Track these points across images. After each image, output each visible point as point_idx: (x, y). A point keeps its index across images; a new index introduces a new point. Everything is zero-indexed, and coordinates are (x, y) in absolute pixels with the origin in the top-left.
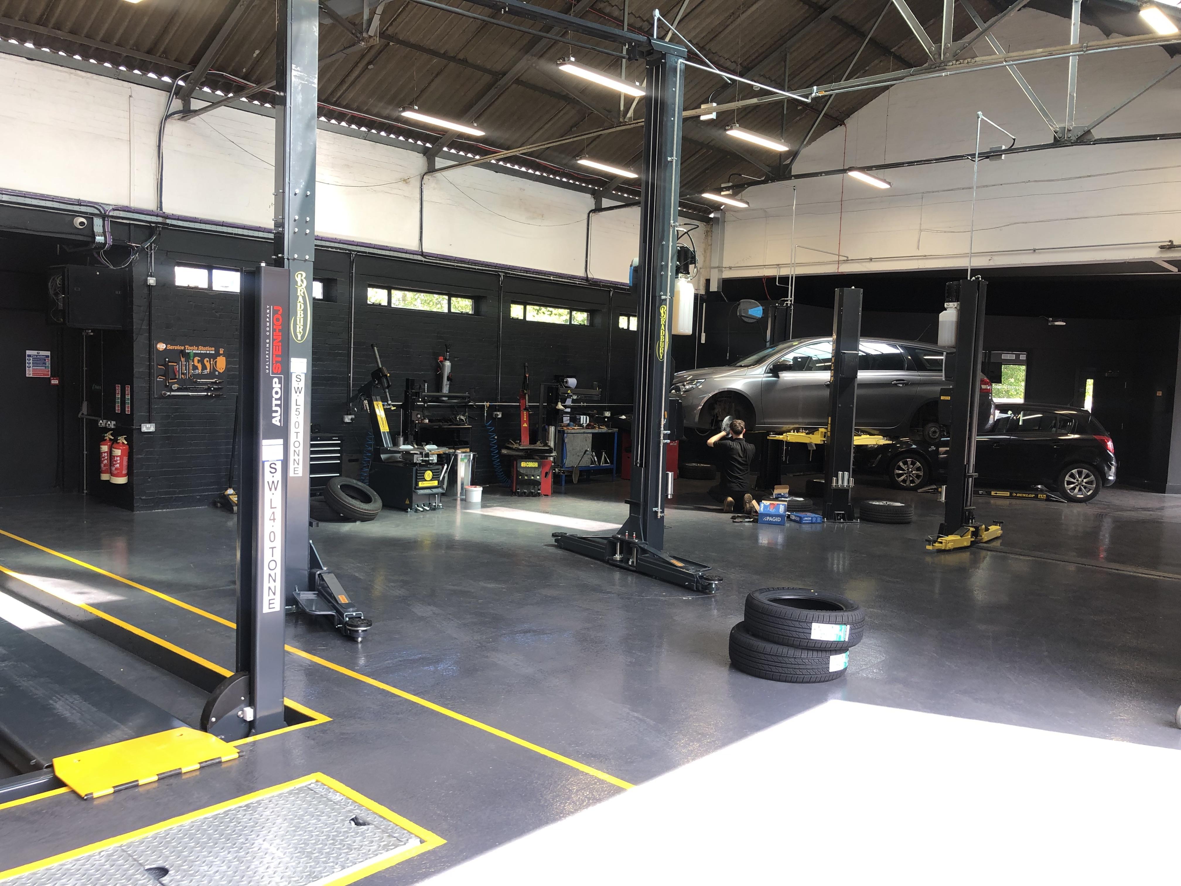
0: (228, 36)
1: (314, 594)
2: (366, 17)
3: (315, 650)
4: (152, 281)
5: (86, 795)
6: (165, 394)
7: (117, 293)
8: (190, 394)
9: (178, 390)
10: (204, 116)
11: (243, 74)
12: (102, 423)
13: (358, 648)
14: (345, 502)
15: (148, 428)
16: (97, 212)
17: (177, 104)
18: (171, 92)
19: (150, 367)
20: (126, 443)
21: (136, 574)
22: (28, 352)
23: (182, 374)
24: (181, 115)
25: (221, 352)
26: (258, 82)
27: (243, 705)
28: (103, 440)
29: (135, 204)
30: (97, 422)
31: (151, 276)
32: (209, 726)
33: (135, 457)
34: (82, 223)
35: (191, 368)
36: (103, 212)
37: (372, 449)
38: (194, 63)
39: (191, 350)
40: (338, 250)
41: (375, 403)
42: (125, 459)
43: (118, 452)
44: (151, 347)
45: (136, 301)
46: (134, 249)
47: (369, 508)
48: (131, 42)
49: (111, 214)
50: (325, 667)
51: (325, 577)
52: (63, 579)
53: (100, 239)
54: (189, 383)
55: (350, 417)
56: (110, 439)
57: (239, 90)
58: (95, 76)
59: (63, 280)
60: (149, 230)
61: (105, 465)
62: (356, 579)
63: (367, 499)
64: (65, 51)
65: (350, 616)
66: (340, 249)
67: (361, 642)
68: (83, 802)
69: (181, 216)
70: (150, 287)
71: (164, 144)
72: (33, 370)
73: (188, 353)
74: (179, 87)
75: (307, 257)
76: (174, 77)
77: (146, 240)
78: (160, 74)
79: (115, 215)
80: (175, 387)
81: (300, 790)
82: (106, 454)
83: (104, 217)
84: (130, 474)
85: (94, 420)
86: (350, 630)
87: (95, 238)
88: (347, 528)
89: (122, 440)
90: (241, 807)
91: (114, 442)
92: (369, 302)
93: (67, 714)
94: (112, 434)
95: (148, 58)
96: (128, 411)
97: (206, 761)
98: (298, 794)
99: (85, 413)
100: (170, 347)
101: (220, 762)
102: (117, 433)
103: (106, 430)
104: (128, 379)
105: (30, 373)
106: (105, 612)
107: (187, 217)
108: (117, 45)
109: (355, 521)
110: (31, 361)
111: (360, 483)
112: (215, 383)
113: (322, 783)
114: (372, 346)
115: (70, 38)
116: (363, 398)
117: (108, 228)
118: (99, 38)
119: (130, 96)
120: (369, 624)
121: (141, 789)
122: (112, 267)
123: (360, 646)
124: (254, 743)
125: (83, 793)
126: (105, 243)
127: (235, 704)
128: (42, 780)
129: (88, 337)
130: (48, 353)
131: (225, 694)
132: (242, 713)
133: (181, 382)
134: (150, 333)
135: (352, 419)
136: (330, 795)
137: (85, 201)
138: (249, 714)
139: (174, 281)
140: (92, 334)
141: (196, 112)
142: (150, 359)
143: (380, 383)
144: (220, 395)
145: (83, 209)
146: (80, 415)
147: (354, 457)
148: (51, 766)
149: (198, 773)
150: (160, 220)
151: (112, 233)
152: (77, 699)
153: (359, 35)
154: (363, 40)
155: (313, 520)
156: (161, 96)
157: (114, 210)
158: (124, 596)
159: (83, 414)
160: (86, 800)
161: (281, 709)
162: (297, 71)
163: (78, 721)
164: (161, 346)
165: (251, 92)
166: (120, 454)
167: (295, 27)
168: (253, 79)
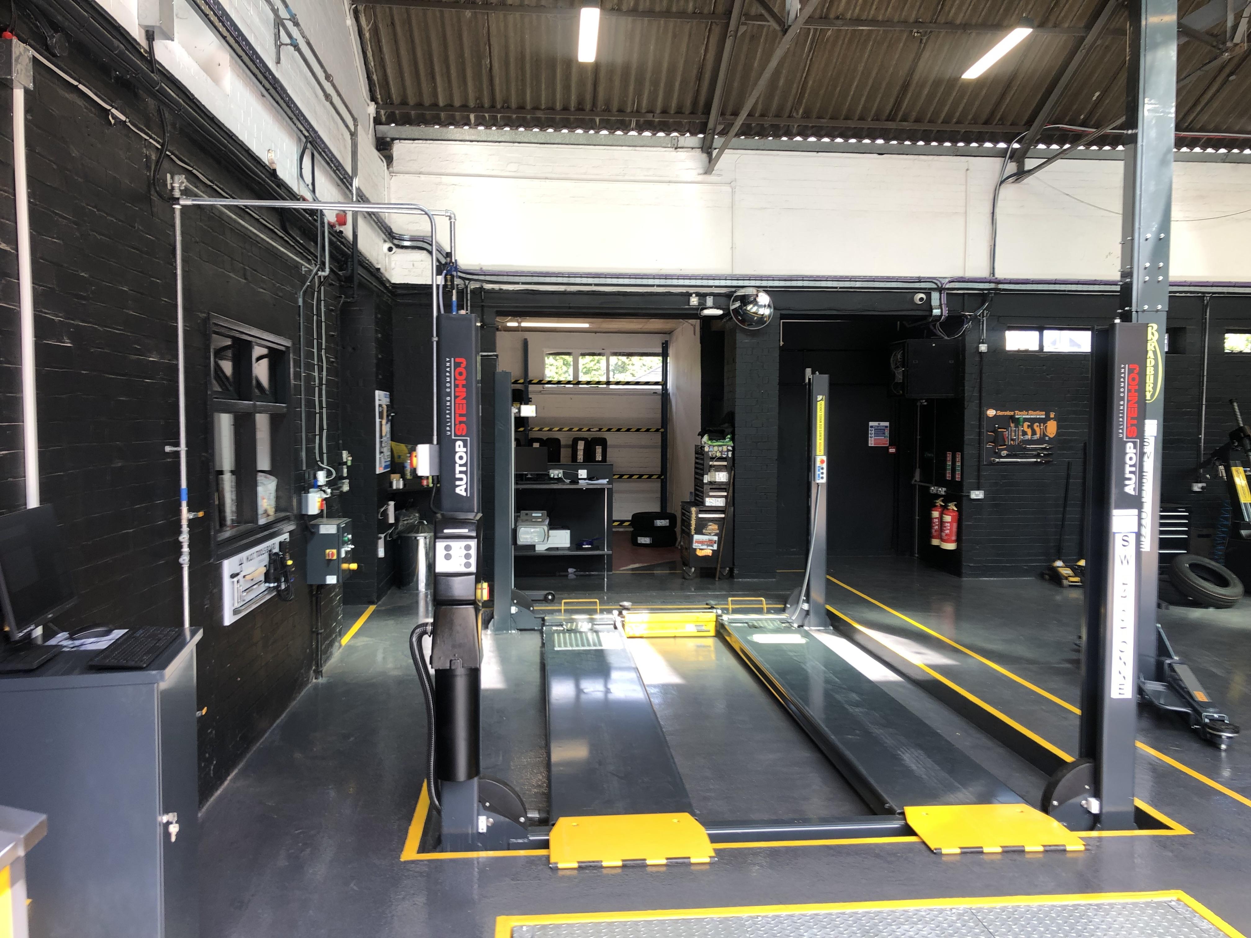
0: (1067, 86)
1: (1163, 685)
2: (1230, 23)
3: (1166, 749)
4: (983, 348)
5: (936, 849)
6: (994, 461)
7: (950, 362)
8: (1019, 460)
9: (1007, 456)
10: (1038, 174)
11: (1080, 122)
12: (933, 489)
13: (1220, 756)
14: (1195, 583)
15: (977, 495)
16: (935, 286)
17: (1012, 167)
18: (1005, 157)
19: (980, 434)
20: (956, 509)
21: (968, 640)
22: (871, 424)
23: (1012, 440)
24: (1015, 178)
25: (1052, 415)
26: (1097, 126)
27: (1086, 795)
28: (933, 506)
29: (970, 273)
30: (929, 488)
31: (983, 343)
32: (1050, 809)
33: (965, 523)
34: (921, 299)
35: (1021, 433)
36: (940, 286)
37: (1229, 523)
38: (1029, 123)
39: (1020, 415)
40: (1189, 295)
41: (1234, 469)
42: (955, 525)
43: (948, 518)
44: (981, 414)
45: (968, 369)
46: (967, 318)
47: (1227, 594)
48: (970, 117)
49: (947, 286)
50: (1181, 771)
51: (1177, 668)
52: (903, 637)
53: (936, 312)
54: (1018, 450)
55: (1200, 485)
56: (941, 506)
57: (1076, 139)
58: (936, 158)
59: (903, 354)
60: (982, 297)
61: (936, 531)
62: (1213, 675)
63: (1223, 582)
64: (910, 140)
65: (1211, 718)
66: (1191, 292)
67: (1225, 750)
68: (933, 855)
69: (1013, 279)
70: (981, 353)
71: (997, 211)
72: (875, 440)
73: (1018, 418)
74: (1015, 151)
75: (1159, 307)
76: (1009, 141)
77: (979, 308)
78: (995, 141)
79: (950, 287)
80: (1004, 453)
81: (1159, 904)
82: (937, 520)
83: (940, 290)
84: (959, 540)
85: (925, 486)
86: (1210, 733)
87: (932, 312)
88: (1196, 614)
89: (952, 506)
90: (1090, 905)
91: (944, 508)
92: (1226, 351)
93: (914, 767)
94: (943, 501)
95: (985, 129)
96: (958, 477)
97: (1050, 846)
98: (1157, 908)
99: (918, 480)
100: (1000, 413)
101: (1065, 851)
102: (947, 499)
103: (937, 496)
104: (958, 446)
105: (871, 443)
106: (942, 675)
107: (1019, 279)
108: (957, 123)
109: (1206, 607)
110: (873, 432)
111: (1213, 563)
112: (1044, 449)
113: (1185, 904)
114: (1231, 402)
115: (916, 127)
116: (1217, 463)
117: (944, 301)
118: (940, 121)
119: (967, 170)
120: (1236, 730)
121: (985, 857)
122: (946, 338)
123: (1223, 754)
124: (1100, 839)
125: (932, 847)
126: (942, 315)
127: (1077, 792)
128: (896, 824)
129: (922, 406)
130: (887, 424)
131: (1067, 780)
132: (1087, 804)
133: (1009, 448)
134: (980, 399)
135: (1202, 488)
136: (1196, 920)
137: (924, 278)
138: (1094, 806)
139: (1004, 346)
140: (925, 403)
141: (1030, 172)
142: (980, 426)
143: (1241, 444)
144: (1050, 461)
145: (923, 285)
146: (913, 482)
147: (1205, 532)
148: (903, 814)
149: (1041, 856)
150: (992, 286)
151: (948, 305)
152: (919, 753)
153: (1221, 46)
154: (1226, 51)
155: (1161, 602)
156: (995, 163)
157: (950, 282)
158: (957, 661)
159: (916, 481)
160: (935, 853)
161: (1132, 809)
162: (1151, 104)
163: (924, 776)
164: (991, 413)
165: (1090, 138)
166: (950, 520)
167: (1149, 57)
168: (1092, 123)
